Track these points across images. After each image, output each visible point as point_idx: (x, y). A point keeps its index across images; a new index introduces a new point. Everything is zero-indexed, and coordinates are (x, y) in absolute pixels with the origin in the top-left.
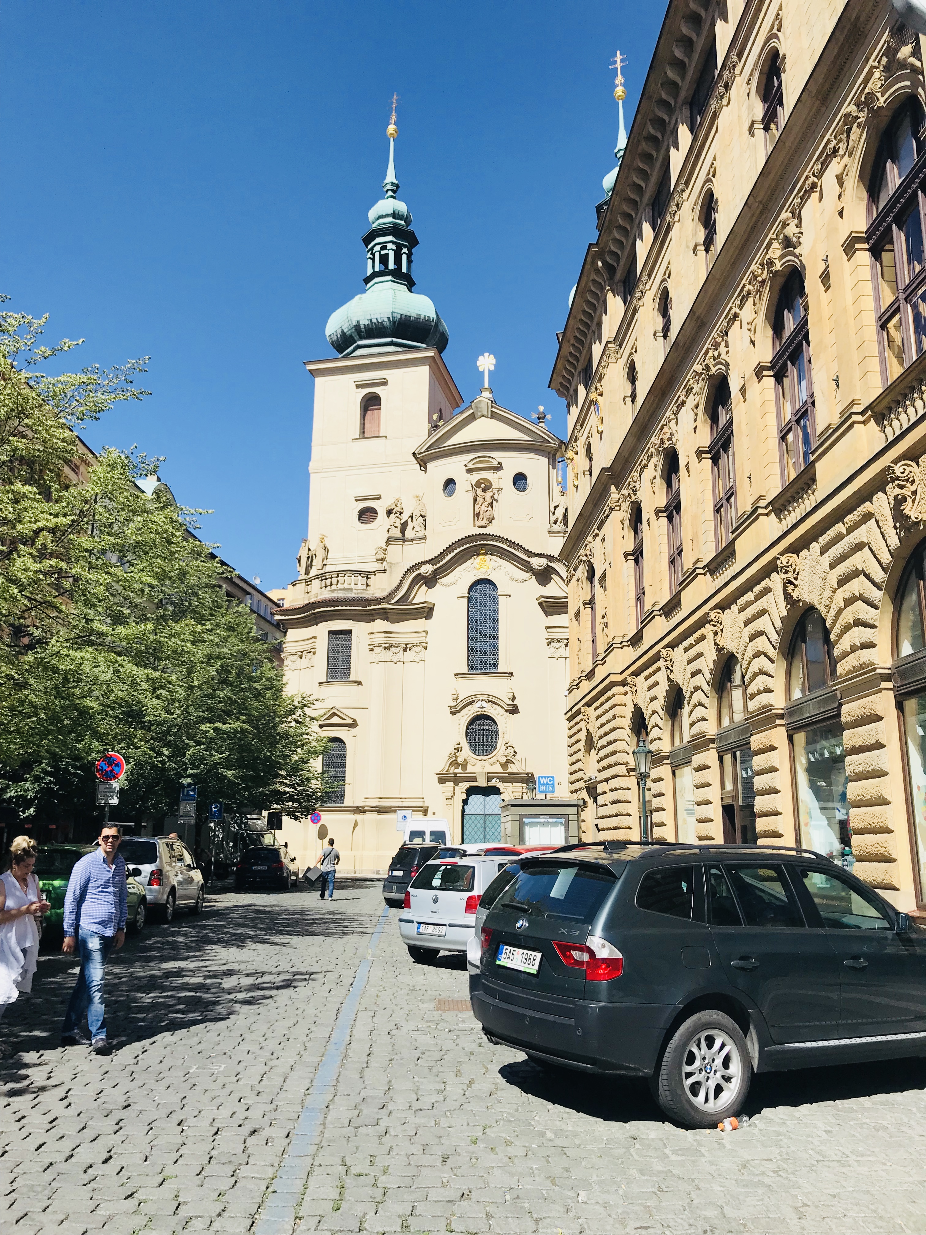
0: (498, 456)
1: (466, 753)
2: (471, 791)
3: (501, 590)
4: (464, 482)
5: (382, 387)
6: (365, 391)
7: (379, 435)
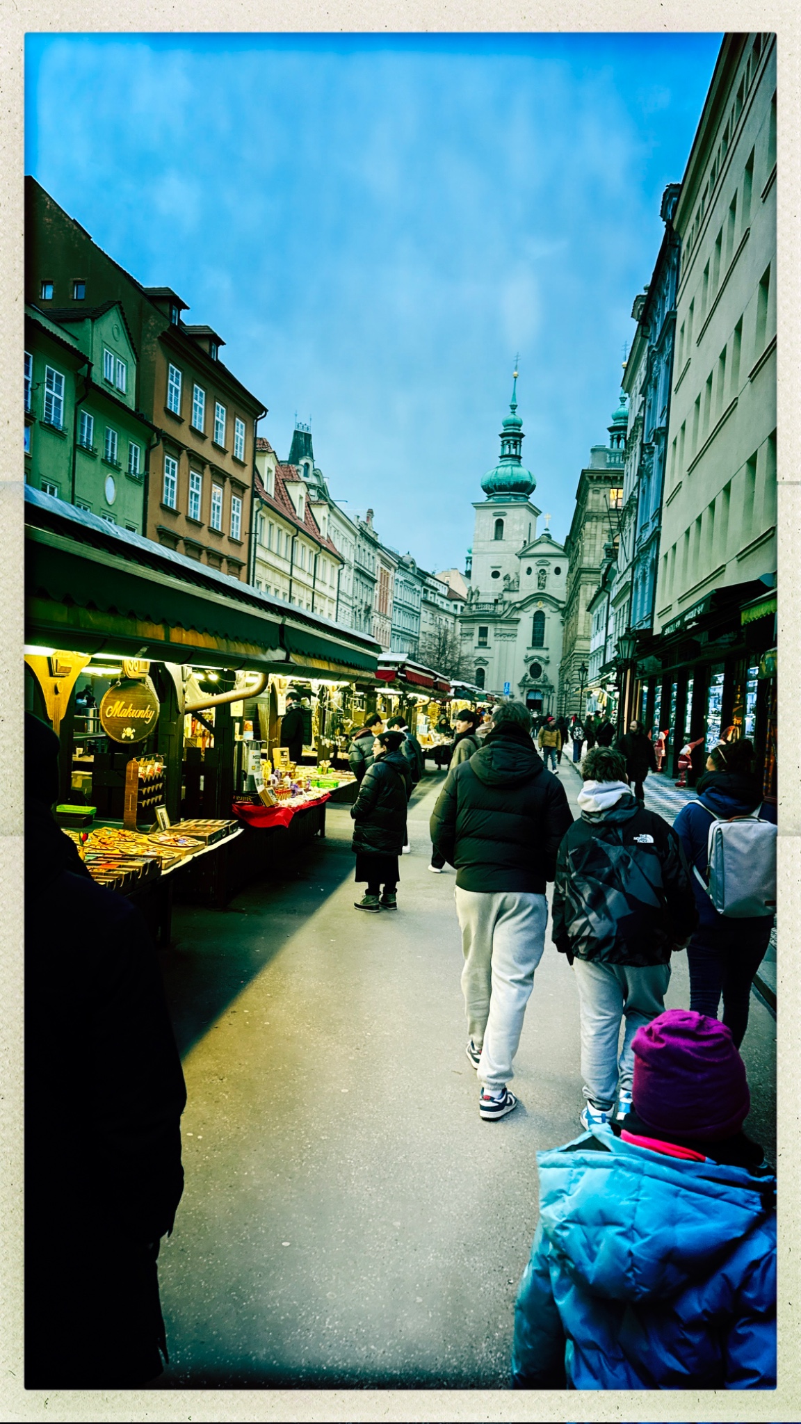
0: (549, 559)
1: (529, 677)
2: (529, 691)
3: (546, 616)
4: (535, 570)
5: (504, 517)
6: (497, 518)
7: (501, 539)
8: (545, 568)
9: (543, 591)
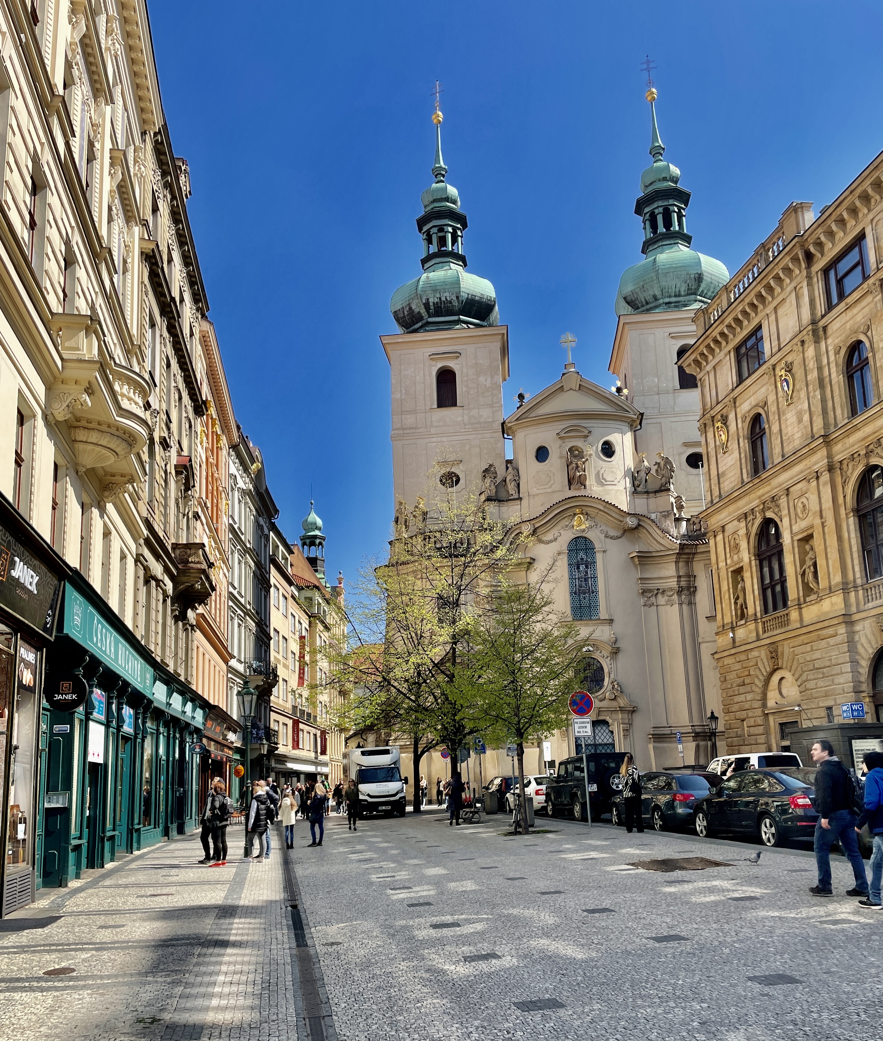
0: (588, 425)
3: (596, 547)
4: (557, 449)
5: (456, 361)
6: (440, 365)
7: (456, 405)
8: (579, 443)
9: (582, 493)
